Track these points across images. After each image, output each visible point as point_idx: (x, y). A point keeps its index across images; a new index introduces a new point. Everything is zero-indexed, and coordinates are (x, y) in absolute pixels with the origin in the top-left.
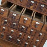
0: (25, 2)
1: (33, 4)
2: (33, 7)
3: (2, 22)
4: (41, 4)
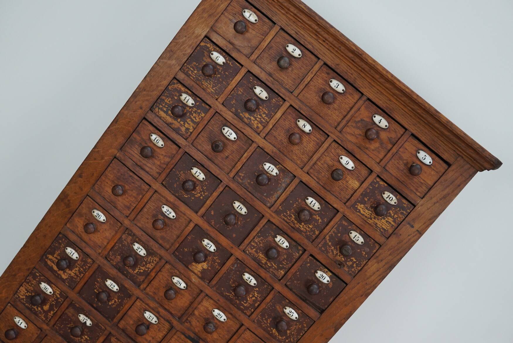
0: (177, 232)
1: (206, 257)
2: (203, 271)
3: (23, 289)
4: (244, 267)
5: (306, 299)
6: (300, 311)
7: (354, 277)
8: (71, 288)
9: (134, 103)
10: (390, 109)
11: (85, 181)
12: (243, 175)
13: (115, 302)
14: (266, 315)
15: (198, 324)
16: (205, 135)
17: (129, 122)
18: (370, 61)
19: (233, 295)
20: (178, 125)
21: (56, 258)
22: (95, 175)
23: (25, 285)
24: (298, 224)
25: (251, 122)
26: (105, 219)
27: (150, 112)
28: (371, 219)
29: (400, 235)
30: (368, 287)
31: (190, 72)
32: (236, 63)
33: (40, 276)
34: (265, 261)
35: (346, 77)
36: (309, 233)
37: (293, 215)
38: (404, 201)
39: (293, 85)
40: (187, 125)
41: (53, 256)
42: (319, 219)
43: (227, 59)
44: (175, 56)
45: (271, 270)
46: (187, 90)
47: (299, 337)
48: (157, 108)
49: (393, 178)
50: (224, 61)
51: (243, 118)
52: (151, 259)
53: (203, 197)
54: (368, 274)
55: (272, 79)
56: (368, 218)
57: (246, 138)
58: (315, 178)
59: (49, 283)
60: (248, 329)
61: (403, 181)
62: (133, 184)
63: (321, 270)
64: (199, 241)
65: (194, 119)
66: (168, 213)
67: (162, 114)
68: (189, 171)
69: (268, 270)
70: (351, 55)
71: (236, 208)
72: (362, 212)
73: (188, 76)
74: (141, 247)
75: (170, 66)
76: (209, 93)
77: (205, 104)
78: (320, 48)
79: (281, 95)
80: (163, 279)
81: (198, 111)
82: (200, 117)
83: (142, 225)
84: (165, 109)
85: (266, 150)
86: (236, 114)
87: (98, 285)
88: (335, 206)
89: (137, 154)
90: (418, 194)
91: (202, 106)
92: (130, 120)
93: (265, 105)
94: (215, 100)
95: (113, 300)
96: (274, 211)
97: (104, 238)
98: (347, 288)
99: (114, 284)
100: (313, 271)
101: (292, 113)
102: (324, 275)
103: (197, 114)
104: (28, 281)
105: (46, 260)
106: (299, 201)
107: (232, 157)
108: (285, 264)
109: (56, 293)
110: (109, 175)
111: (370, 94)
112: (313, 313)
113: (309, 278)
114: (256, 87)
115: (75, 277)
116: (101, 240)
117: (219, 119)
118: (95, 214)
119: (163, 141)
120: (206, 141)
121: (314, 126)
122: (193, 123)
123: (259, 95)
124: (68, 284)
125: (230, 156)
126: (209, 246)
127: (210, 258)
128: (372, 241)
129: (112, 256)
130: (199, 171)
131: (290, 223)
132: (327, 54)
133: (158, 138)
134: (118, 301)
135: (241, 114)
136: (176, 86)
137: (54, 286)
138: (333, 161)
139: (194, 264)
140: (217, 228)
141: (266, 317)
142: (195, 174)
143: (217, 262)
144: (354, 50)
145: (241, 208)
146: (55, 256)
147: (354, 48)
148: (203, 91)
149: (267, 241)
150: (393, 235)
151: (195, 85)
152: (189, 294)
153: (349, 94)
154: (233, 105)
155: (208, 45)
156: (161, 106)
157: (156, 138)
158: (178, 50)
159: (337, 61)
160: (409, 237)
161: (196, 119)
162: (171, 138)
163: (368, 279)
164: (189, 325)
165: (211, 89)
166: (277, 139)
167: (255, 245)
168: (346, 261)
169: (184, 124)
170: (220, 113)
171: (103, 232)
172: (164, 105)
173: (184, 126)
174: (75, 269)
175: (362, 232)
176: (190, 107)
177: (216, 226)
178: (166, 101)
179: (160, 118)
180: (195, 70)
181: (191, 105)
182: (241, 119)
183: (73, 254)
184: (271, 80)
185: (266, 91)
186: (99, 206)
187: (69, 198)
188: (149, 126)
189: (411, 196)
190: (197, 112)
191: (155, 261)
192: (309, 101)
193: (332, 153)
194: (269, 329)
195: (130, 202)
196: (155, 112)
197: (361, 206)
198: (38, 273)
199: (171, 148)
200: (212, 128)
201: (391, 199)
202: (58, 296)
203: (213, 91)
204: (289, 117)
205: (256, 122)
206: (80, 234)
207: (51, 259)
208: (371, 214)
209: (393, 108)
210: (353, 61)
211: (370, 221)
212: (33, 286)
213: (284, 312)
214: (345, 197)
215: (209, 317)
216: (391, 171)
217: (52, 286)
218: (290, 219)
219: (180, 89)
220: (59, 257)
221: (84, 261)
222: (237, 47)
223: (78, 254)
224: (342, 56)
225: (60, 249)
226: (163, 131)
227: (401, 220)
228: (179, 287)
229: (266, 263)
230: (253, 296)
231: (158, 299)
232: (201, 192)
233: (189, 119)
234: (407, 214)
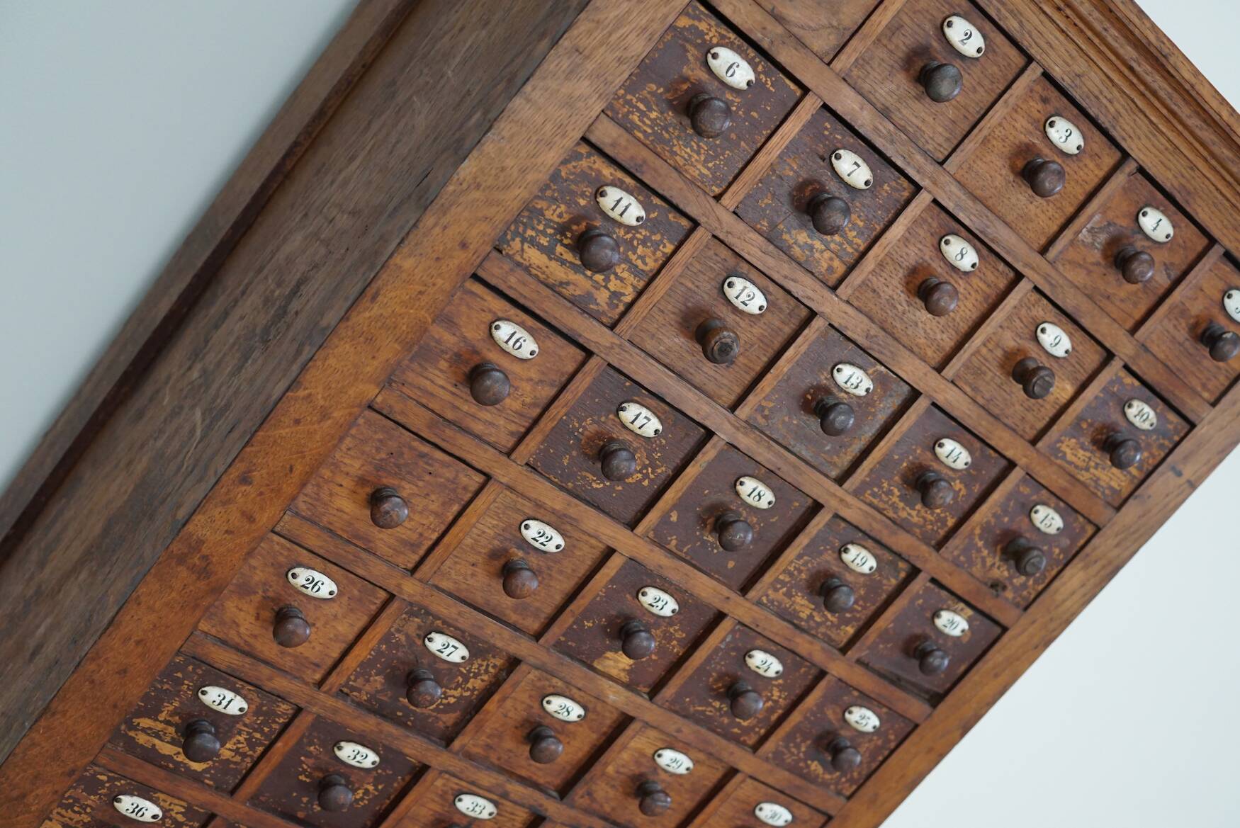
5: (899, 679)
6: (885, 710)
7: (1026, 609)
8: (223, 791)
9: (437, 230)
10: (1189, 193)
11: (261, 494)
12: (772, 405)
13: (367, 792)
14: (798, 735)
15: (612, 793)
16: (670, 307)
17: (421, 293)
18: (1187, 75)
19: (714, 707)
20: (587, 285)
21: (167, 723)
22: (299, 468)
23: (58, 813)
24: (908, 508)
25: (812, 256)
26: (334, 588)
27: (495, 254)
28: (1087, 469)
29: (1149, 497)
30: (1052, 626)
31: (635, 118)
32: (788, 82)
33: (110, 778)
34: (808, 612)
35: (1093, 111)
36: (930, 527)
37: (896, 491)
38: (1172, 417)
39: (948, 139)
40: (614, 285)
41: (157, 720)
42: (960, 490)
43: (760, 68)
44: (590, 66)
45: (822, 630)
46: (620, 174)
47: (874, 766)
48: (518, 240)
49: (1160, 366)
50: (752, 76)
51: (790, 247)
52: (481, 665)
53: (651, 481)
54: (1059, 597)
55: (891, 127)
56: (1082, 469)
57: (793, 302)
58: (968, 389)
59: (146, 791)
60: (751, 777)
61: (1178, 370)
62: (427, 477)
63: (948, 609)
64: (628, 596)
65: (639, 263)
66: (542, 540)
67: (534, 256)
68: (611, 416)
69: (813, 632)
70: (1129, 52)
71: (744, 496)
72: (1070, 457)
73: (626, 129)
74: (453, 642)
75: (570, 103)
76: (692, 182)
77: (678, 215)
78: (1041, 28)
79: (911, 172)
80: (516, 709)
81: (653, 238)
82: (659, 254)
83: (456, 583)
84: (544, 241)
85: (849, 334)
86: (772, 238)
87: (310, 761)
88: (1009, 454)
89: (443, 388)
90: (1206, 395)
91: (670, 224)
92: (423, 289)
93: (858, 204)
94: (713, 202)
95: (359, 789)
96: (851, 490)
97: (331, 639)
98: (1005, 638)
99: (364, 751)
100: (928, 615)
101: (930, 220)
102: (957, 619)
103: (648, 247)
104: (71, 801)
105: (132, 734)
106: (918, 451)
107: (746, 361)
108: (860, 609)
109: (173, 814)
110: (346, 461)
111: (1148, 153)
112: (915, 707)
113: (918, 631)
114: (841, 152)
115: (238, 759)
116: (319, 648)
117: (716, 255)
118: (300, 581)
119: (536, 340)
120: (673, 323)
121: (985, 251)
122: (635, 276)
123: (846, 179)
124: (211, 783)
125: (741, 359)
126: (660, 604)
127: (658, 632)
128: (1081, 519)
129: (354, 681)
130: (645, 412)
131: (884, 509)
132: (1055, 43)
133: (521, 333)
134: (376, 789)
135: (786, 237)
136: (584, 163)
137: (162, 796)
138: (1021, 338)
139: (609, 654)
140: (683, 555)
141: (798, 740)
142: (632, 423)
143: (675, 639)
144: (1150, 43)
145: (759, 494)
146: (162, 717)
147: (1152, 38)
148: (675, 174)
149: (818, 564)
150: (1131, 501)
151: (651, 158)
152: (590, 728)
153: (1091, 156)
154: (764, 210)
155: (703, 26)
156: (530, 233)
157: (513, 335)
158: (601, 44)
159: (1081, 65)
160: (1167, 499)
161: (646, 264)
162: (565, 331)
163: (1057, 607)
164: (588, 802)
165: (699, 166)
166: (880, 297)
167: (787, 579)
168: (1010, 578)
169: (607, 280)
170: (726, 240)
171: (326, 623)
172: (541, 227)
173: (606, 287)
174: (234, 740)
175: (1062, 504)
176: (629, 228)
177: (682, 551)
178: (548, 214)
179: (527, 269)
180: (650, 110)
181: (634, 223)
182: (785, 250)
183: (230, 702)
184: (889, 131)
185: (868, 165)
186: (311, 555)
187: (205, 550)
188: (486, 297)
189: (1191, 406)
190: (651, 241)
191: (494, 667)
192: (981, 183)
193: (1019, 318)
194: (802, 764)
195: (419, 530)
196: (511, 253)
197: (1069, 443)
198: (101, 774)
199: (560, 356)
200: (693, 283)
201: (1145, 417)
202: (180, 818)
203: (705, 171)
204: (921, 232)
205: (827, 255)
206: (246, 641)
207: (150, 728)
208: (1090, 459)
209: (1195, 189)
210: (1131, 69)
211: (1084, 476)
212: (88, 810)
213: (845, 721)
214: (1032, 427)
215: (643, 770)
216: (1156, 349)
217: (158, 798)
218: (886, 499)
219: (599, 172)
220: (177, 718)
221: (264, 714)
222: (795, 30)
223: (244, 697)
224: (1100, 52)
225: (179, 696)
226: (538, 312)
227: (1156, 462)
228: (567, 719)
229: (811, 617)
230: (769, 699)
231: (499, 759)
232: (645, 467)
233: (623, 266)
234: (1171, 446)
